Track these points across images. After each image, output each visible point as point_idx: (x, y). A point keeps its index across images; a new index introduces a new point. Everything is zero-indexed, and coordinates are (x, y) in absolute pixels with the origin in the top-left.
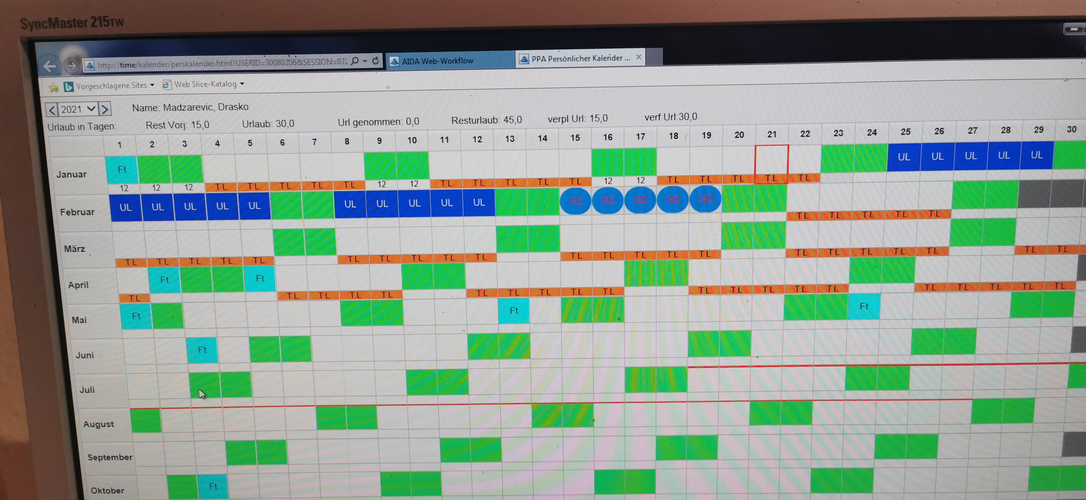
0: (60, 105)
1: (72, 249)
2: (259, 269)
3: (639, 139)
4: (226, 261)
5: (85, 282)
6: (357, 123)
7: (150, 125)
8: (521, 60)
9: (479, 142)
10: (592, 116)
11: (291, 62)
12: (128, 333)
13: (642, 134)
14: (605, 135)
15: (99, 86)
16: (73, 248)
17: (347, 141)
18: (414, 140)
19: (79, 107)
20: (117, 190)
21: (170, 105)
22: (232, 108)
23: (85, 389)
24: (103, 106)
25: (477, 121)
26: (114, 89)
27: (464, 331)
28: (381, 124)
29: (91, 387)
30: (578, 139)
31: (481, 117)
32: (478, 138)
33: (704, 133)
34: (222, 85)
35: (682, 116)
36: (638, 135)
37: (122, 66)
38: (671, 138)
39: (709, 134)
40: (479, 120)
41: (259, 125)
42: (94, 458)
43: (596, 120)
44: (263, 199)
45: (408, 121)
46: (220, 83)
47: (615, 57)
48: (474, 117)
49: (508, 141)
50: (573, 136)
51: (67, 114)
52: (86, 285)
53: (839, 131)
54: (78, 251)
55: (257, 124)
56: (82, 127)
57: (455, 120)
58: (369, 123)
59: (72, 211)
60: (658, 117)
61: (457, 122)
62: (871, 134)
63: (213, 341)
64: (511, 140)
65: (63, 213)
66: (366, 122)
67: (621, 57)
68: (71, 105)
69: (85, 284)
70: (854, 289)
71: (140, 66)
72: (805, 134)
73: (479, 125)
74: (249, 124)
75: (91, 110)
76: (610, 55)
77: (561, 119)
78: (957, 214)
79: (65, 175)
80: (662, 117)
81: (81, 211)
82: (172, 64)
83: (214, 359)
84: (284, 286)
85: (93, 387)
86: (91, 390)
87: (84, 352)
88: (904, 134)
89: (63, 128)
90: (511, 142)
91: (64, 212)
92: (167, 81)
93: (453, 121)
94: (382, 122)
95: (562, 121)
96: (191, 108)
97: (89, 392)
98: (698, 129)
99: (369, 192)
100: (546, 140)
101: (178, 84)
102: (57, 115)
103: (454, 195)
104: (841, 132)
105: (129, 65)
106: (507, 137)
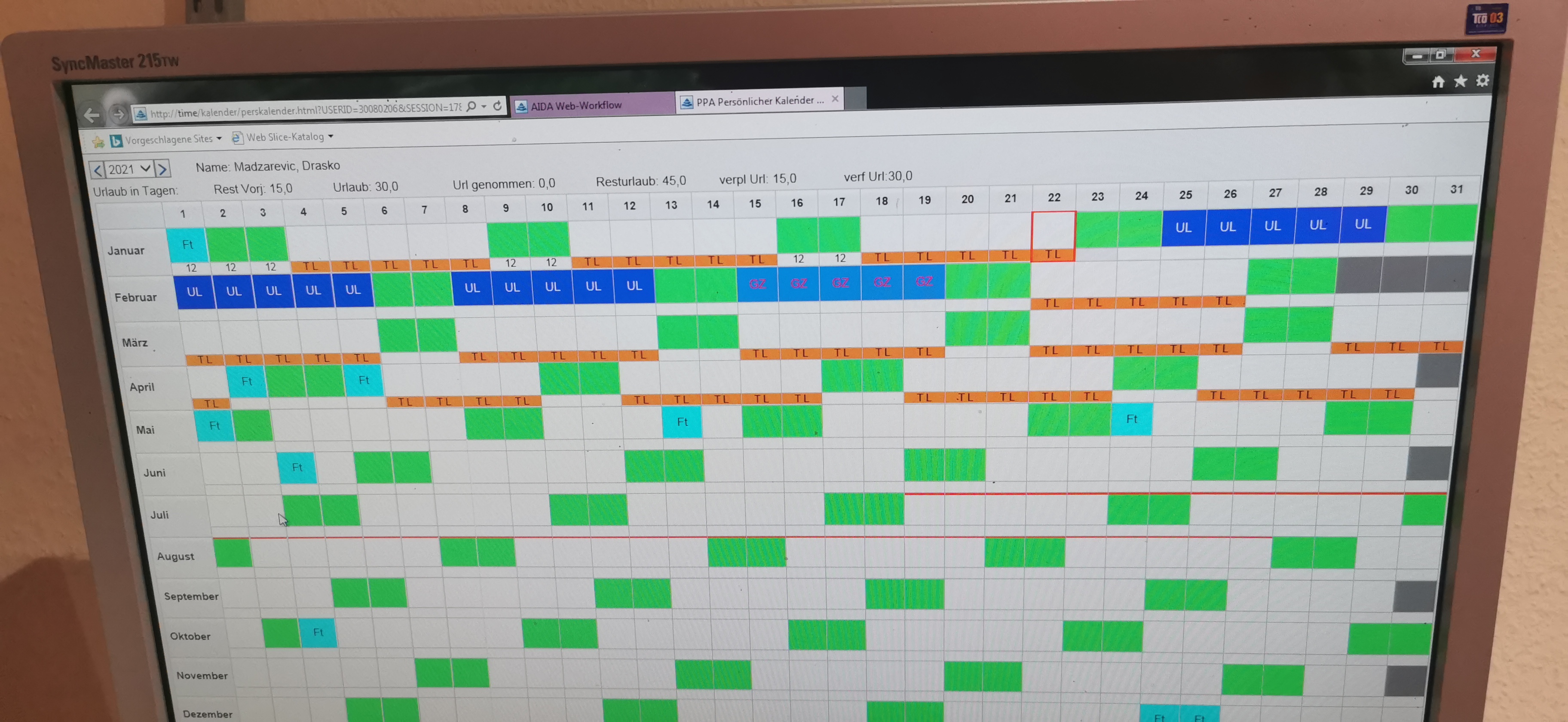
0: (107, 164)
1: (132, 343)
2: (363, 369)
3: (837, 205)
4: (321, 358)
5: (149, 383)
6: (478, 186)
7: (218, 189)
8: (682, 103)
9: (632, 209)
10: (776, 176)
11: (390, 108)
12: (205, 446)
13: (841, 199)
14: (794, 200)
15: (153, 140)
16: (134, 341)
17: (465, 209)
18: (549, 207)
19: (131, 166)
20: (183, 270)
21: (242, 163)
22: (320, 167)
23: (157, 514)
24: (159, 165)
25: (628, 183)
26: (172, 144)
27: (620, 447)
28: (507, 187)
29: (164, 512)
30: (758, 205)
31: (633, 178)
32: (631, 204)
33: (922, 197)
34: (305, 137)
35: (893, 176)
36: (836, 199)
37: (181, 114)
38: (879, 204)
39: (928, 198)
40: (632, 181)
41: (354, 188)
42: (172, 597)
43: (781, 181)
44: (364, 281)
45: (542, 183)
46: (303, 135)
47: (804, 99)
48: (625, 178)
49: (669, 208)
50: (752, 201)
51: (116, 176)
52: (152, 387)
53: (1098, 194)
54: (140, 346)
55: (352, 187)
56: (136, 191)
57: (600, 181)
58: (492, 185)
59: (130, 297)
60: (861, 177)
61: (603, 184)
62: (1140, 197)
63: (309, 456)
64: (673, 207)
65: (118, 299)
66: (488, 184)
67: (812, 99)
68: (121, 163)
69: (150, 386)
70: (1120, 397)
71: (203, 114)
72: (1055, 198)
73: (632, 188)
74: (342, 187)
75: (146, 170)
76: (797, 96)
77: (736, 180)
78: (1254, 301)
79: (118, 252)
80: (866, 176)
81: (141, 296)
82: (242, 112)
83: (312, 479)
84: (393, 389)
85: (167, 512)
86: (164, 516)
87: (153, 469)
88: (1184, 198)
89: (113, 193)
90: (673, 209)
91: (120, 297)
92: (237, 133)
93: (598, 182)
94: (509, 184)
95: (738, 183)
96: (269, 167)
97: (161, 517)
98: (914, 192)
99: (495, 273)
100: (718, 206)
101: (251, 137)
102: (103, 176)
103: (602, 277)
104: (1101, 195)
105: (190, 114)
106: (668, 202)
